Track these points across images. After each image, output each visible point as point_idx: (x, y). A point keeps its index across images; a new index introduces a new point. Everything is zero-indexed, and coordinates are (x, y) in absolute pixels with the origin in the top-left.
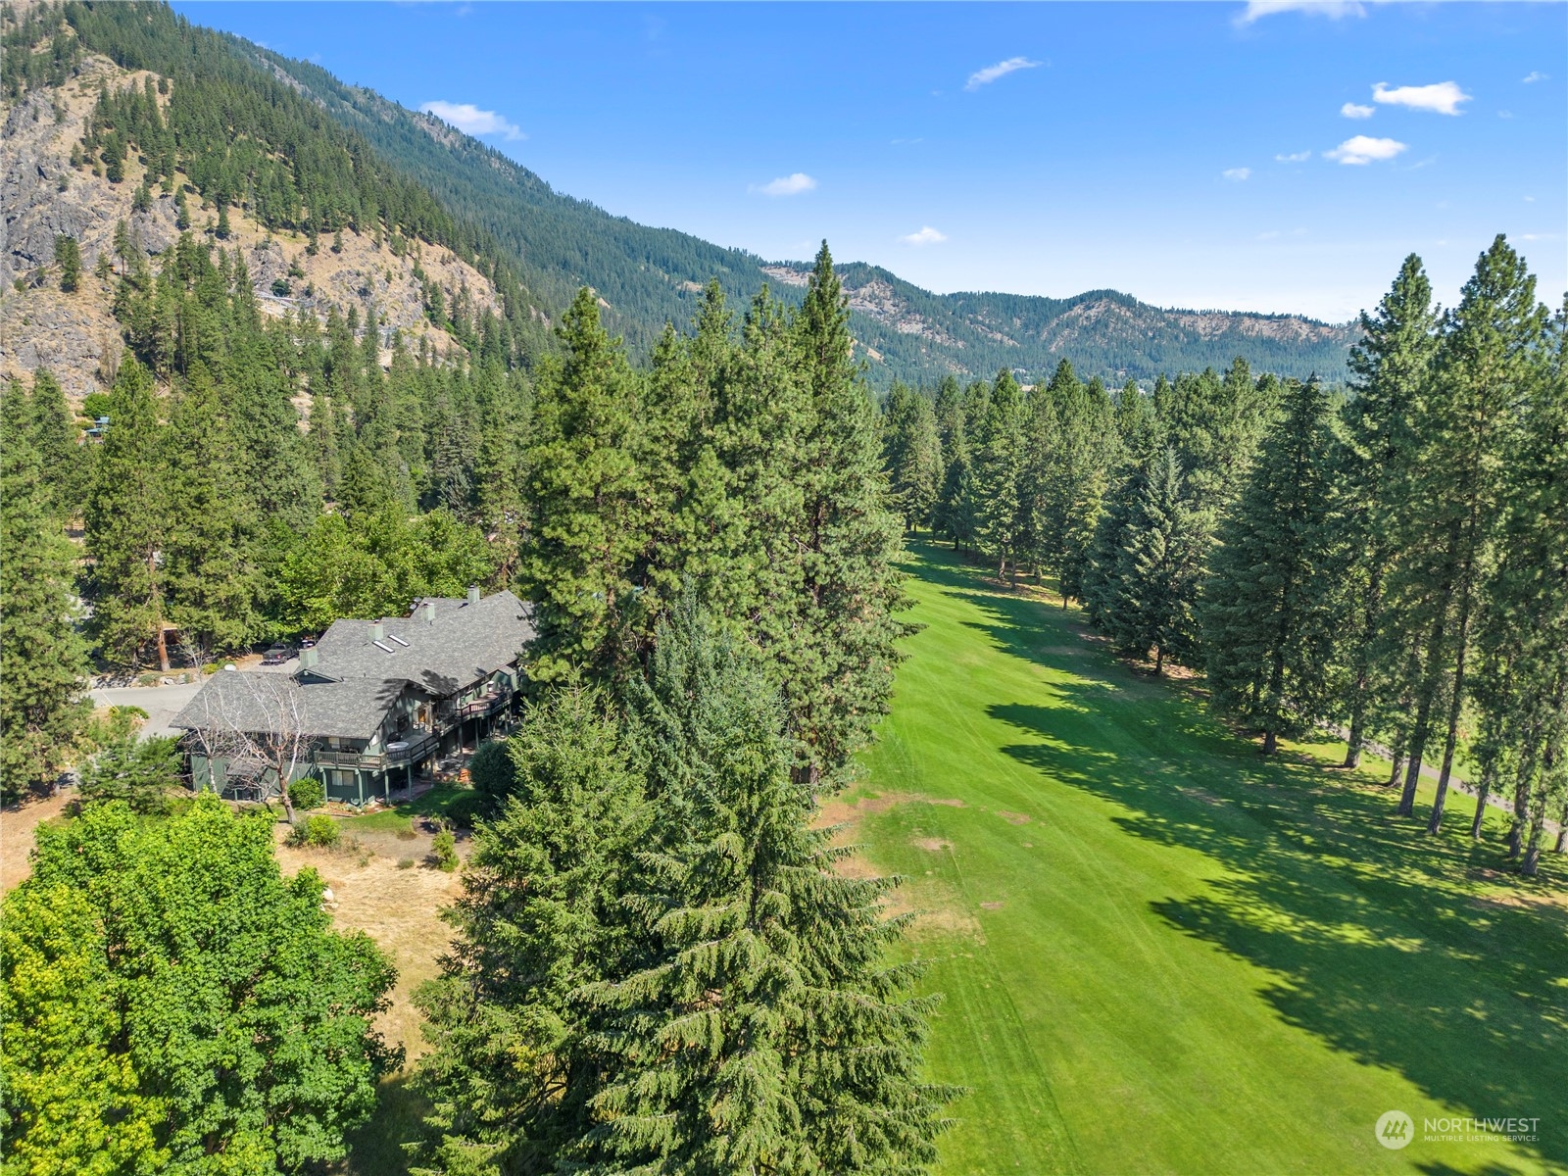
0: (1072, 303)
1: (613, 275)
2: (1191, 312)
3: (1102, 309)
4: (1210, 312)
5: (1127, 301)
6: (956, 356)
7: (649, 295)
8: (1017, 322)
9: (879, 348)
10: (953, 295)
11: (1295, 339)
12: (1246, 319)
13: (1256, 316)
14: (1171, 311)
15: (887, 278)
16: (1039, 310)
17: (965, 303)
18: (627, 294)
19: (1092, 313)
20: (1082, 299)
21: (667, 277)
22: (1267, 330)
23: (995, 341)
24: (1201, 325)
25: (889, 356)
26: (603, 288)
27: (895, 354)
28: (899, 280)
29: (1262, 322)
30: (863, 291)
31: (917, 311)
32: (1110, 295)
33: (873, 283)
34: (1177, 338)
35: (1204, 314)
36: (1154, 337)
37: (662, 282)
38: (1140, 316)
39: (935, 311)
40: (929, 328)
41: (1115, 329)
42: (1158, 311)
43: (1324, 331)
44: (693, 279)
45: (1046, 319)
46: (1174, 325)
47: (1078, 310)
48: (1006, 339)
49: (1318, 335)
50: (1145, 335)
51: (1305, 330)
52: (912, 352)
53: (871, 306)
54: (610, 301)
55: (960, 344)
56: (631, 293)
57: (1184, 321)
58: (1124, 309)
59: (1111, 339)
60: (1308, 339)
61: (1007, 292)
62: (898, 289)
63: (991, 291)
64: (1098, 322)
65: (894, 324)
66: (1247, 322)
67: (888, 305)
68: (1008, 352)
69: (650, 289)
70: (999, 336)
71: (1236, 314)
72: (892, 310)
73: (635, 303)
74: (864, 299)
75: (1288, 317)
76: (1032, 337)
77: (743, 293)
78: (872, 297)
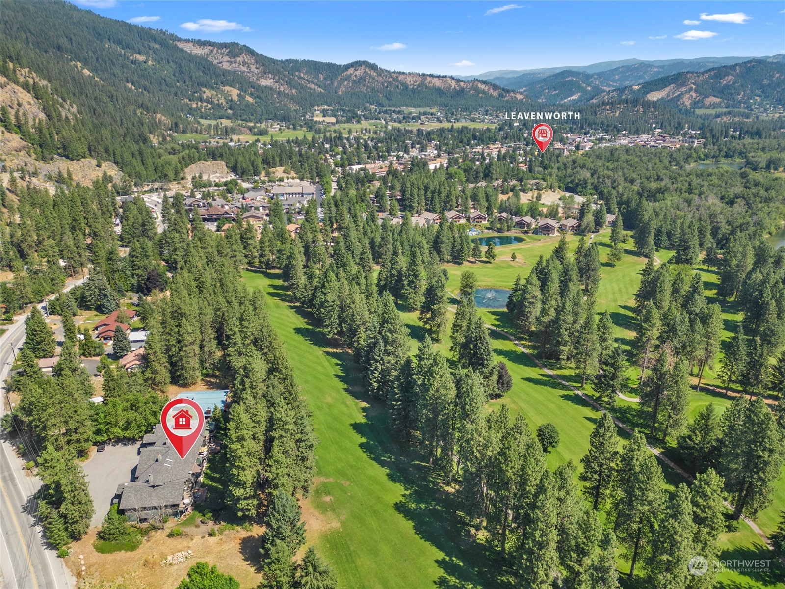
0: (347, 67)
1: (90, 52)
2: (403, 73)
3: (362, 71)
4: (412, 73)
5: (374, 67)
6: (292, 98)
7: (114, 64)
8: (321, 77)
9: (252, 95)
10: (287, 61)
11: (450, 88)
12: (428, 77)
13: (432, 76)
14: (394, 72)
15: (251, 52)
16: (332, 70)
17: (294, 66)
18: (101, 65)
19: (358, 73)
20: (352, 65)
21: (123, 52)
22: (437, 83)
23: (311, 89)
24: (409, 80)
25: (258, 100)
26: (86, 63)
27: (261, 98)
28: (257, 54)
29: (435, 79)
30: (238, 59)
31: (270, 72)
32: (366, 63)
33: (244, 55)
34: (398, 87)
35: (410, 74)
36: (387, 87)
37: (120, 56)
38: (380, 75)
39: (279, 72)
40: (276, 82)
41: (369, 82)
42: (388, 72)
43: (462, 84)
44: (139, 53)
45: (336, 76)
46: (396, 80)
47: (351, 71)
48: (316, 87)
49: (459, 86)
50: (383, 85)
51: (453, 84)
52: (269, 97)
53: (244, 69)
54: (91, 70)
55: (294, 91)
56: (103, 65)
57: (401, 78)
58: (372, 71)
59: (368, 87)
60: (455, 88)
61: (315, 60)
62: (258, 59)
63: (306, 59)
64: (360, 78)
65: (258, 79)
66: (429, 79)
67: (253, 68)
68: (318, 96)
69: (114, 60)
70: (313, 86)
71: (424, 75)
72: (256, 71)
73: (107, 70)
74: (240, 64)
75: (446, 76)
76: (329, 85)
77: (170, 61)
78: (244, 63)
